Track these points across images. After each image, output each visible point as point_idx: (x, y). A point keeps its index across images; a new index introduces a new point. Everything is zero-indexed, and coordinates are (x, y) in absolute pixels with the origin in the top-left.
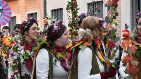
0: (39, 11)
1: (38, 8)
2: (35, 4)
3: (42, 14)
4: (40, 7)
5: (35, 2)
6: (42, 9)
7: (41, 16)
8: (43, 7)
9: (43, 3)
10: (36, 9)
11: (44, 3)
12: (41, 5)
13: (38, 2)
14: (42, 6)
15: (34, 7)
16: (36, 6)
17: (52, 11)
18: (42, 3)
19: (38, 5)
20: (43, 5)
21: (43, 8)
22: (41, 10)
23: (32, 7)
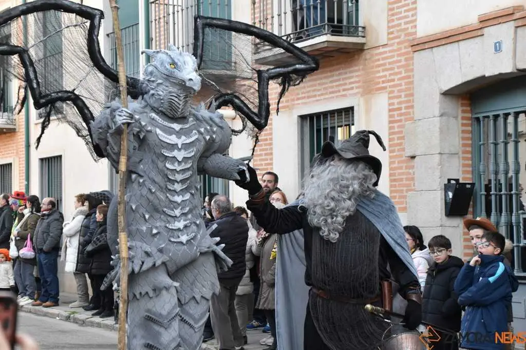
0: (17, 159)
1: (15, 154)
2: (8, 148)
3: (21, 166)
4: (17, 153)
5: (9, 144)
6: (23, 158)
7: (20, 170)
8: (24, 152)
9: (24, 146)
10: (10, 157)
11: (26, 146)
12: (19, 150)
13: (14, 144)
14: (22, 151)
15: (6, 153)
16: (10, 150)
17: (42, 160)
18: (22, 145)
19: (14, 150)
20: (24, 149)
21: (24, 156)
22: (20, 158)
23: (3, 153)
